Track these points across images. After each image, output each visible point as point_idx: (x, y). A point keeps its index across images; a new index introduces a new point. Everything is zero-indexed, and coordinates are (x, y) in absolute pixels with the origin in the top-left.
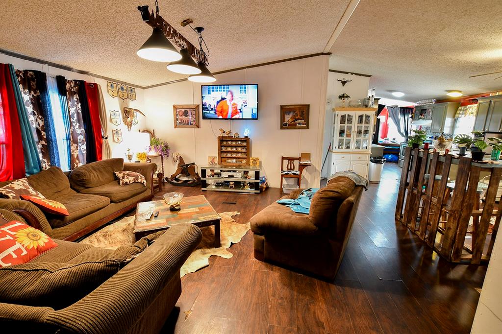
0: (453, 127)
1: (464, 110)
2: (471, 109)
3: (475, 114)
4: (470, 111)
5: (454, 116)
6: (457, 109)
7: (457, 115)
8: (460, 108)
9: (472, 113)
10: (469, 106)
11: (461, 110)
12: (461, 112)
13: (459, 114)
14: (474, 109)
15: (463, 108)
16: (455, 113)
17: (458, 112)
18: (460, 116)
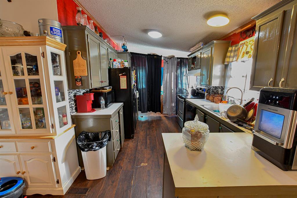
0: (224, 77)
1: (235, 51)
2: (245, 46)
3: (251, 53)
4: (244, 50)
5: (223, 62)
6: (226, 51)
7: (227, 60)
8: (230, 49)
9: (247, 53)
10: (241, 43)
11: (231, 51)
12: (232, 54)
13: (230, 57)
14: (249, 46)
15: (234, 48)
16: (225, 56)
17: (228, 54)
18: (231, 59)
